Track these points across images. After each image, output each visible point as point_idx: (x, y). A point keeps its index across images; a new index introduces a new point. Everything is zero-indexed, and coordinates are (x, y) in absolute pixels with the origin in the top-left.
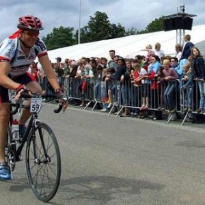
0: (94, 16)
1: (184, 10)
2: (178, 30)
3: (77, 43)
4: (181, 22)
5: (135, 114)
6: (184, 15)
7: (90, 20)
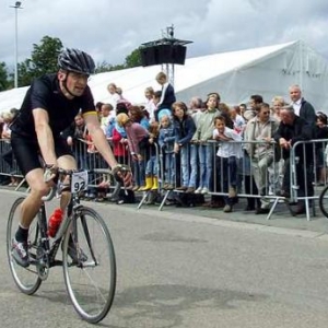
0: (40, 44)
1: (172, 34)
2: (165, 65)
3: (13, 87)
4: (168, 52)
5: (91, 195)
6: (173, 41)
7: (33, 50)
